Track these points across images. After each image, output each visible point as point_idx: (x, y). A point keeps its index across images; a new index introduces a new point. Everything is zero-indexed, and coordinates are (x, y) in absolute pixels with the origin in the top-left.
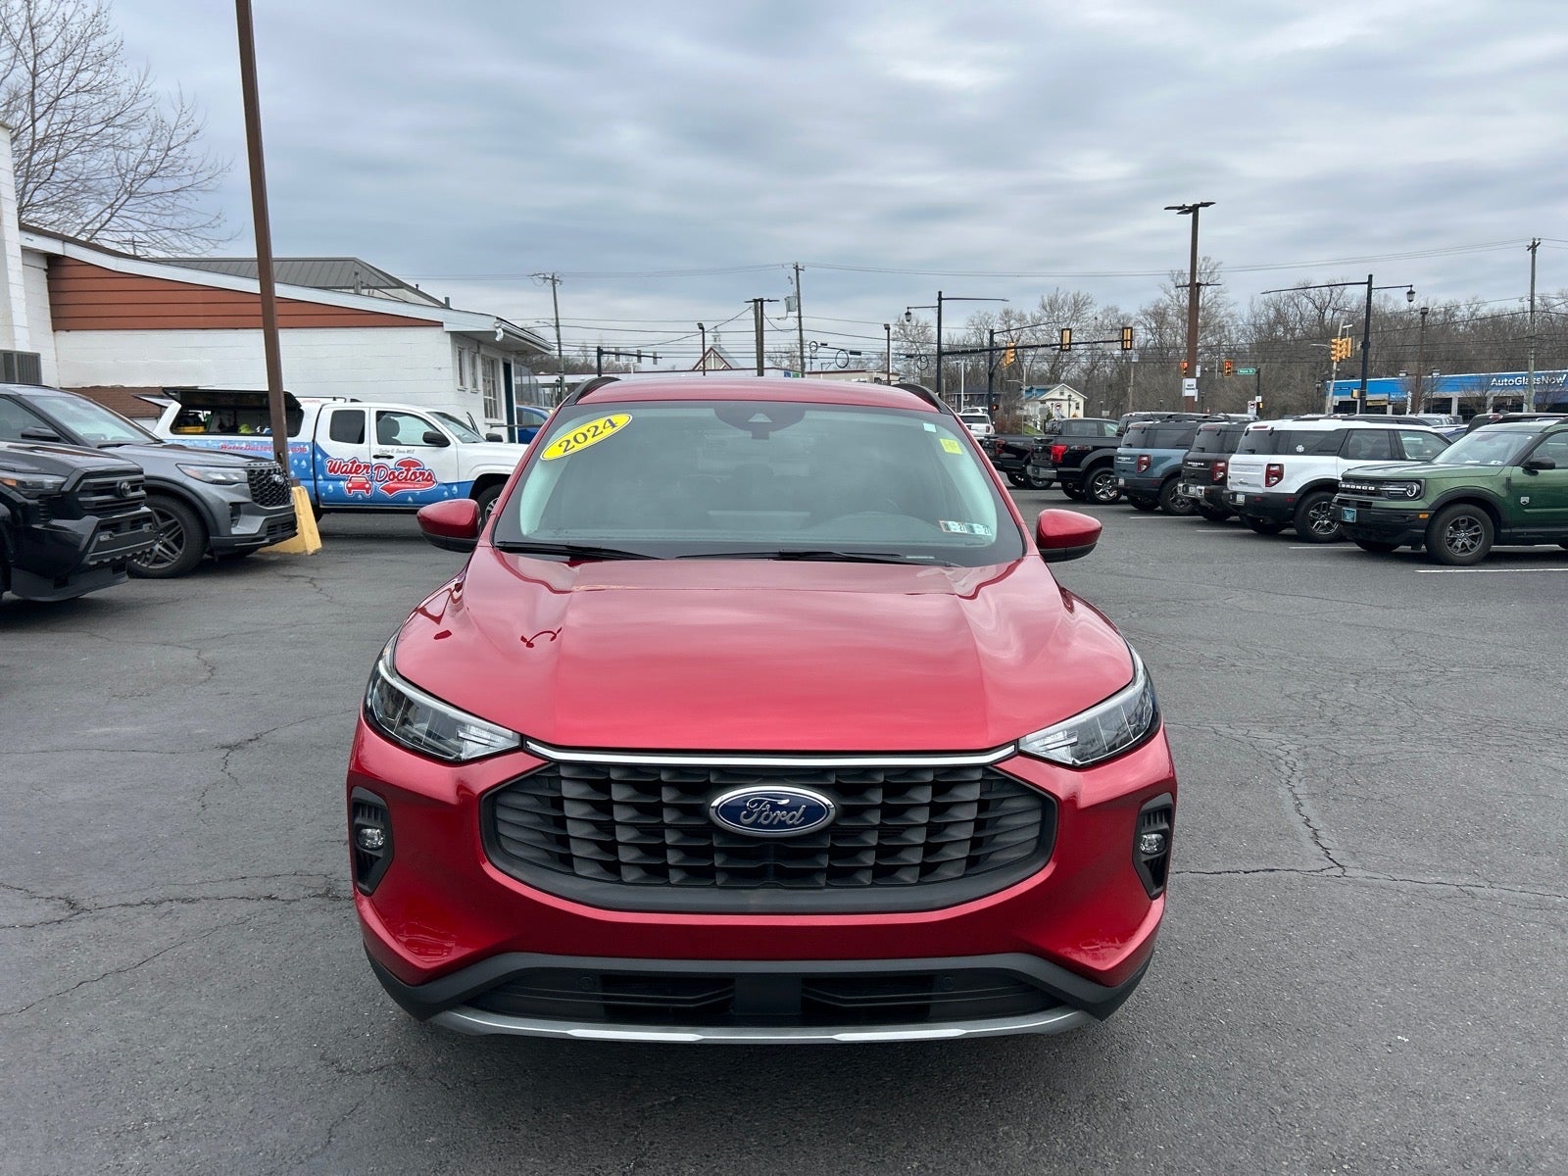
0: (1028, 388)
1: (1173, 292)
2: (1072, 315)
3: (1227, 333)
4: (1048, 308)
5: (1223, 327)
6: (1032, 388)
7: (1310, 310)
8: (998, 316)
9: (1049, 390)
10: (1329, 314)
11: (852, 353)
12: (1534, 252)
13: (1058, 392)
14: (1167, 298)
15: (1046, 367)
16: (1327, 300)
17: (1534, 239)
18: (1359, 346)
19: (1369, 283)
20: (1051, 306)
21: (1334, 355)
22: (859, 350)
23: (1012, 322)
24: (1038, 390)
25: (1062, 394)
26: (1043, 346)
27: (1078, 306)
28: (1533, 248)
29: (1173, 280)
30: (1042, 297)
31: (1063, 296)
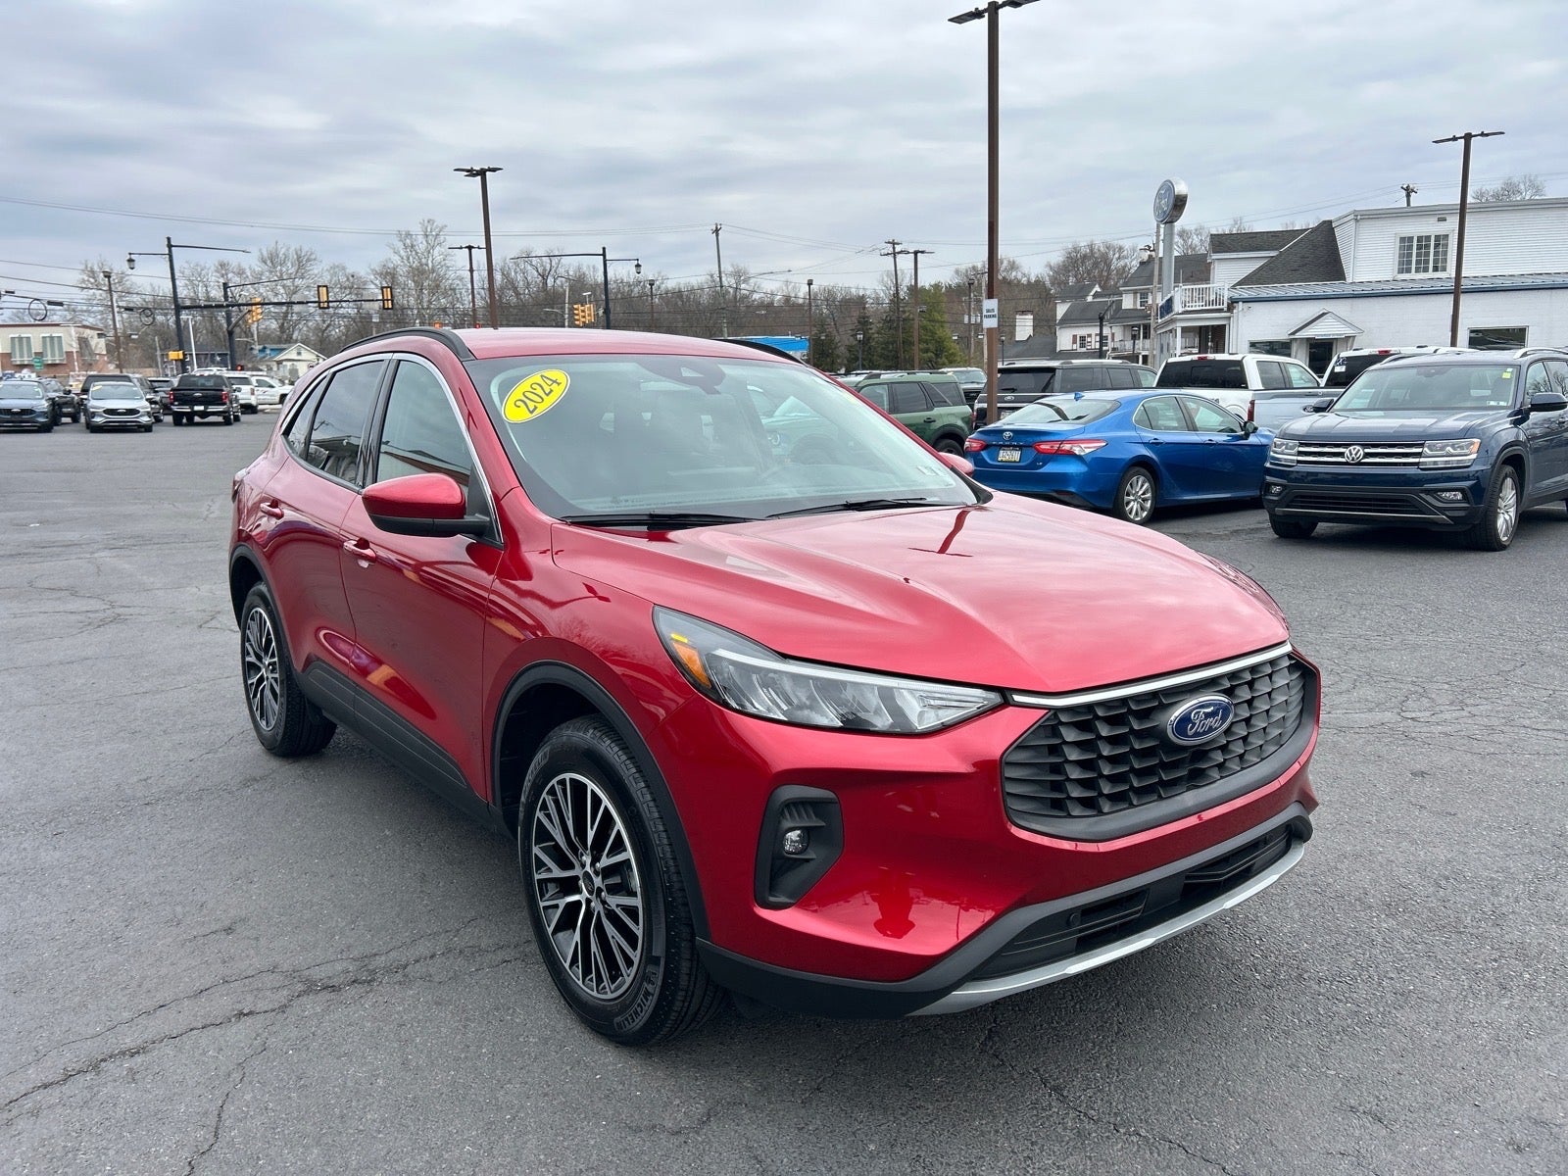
0: (261, 347)
1: (402, 253)
2: (297, 272)
3: (459, 296)
4: (268, 262)
5: (454, 290)
6: (265, 348)
7: (533, 275)
8: (213, 268)
9: (284, 349)
10: (550, 281)
11: (50, 303)
12: (717, 235)
13: (295, 352)
14: (396, 259)
15: (274, 325)
16: (548, 268)
17: (717, 224)
18: (601, 312)
19: (604, 255)
20: (272, 260)
21: (578, 320)
22: (60, 300)
23: (230, 275)
24: (272, 350)
25: (299, 354)
26: (299, 303)
27: (302, 262)
28: (717, 231)
29: (400, 240)
30: (260, 250)
31: (283, 251)
